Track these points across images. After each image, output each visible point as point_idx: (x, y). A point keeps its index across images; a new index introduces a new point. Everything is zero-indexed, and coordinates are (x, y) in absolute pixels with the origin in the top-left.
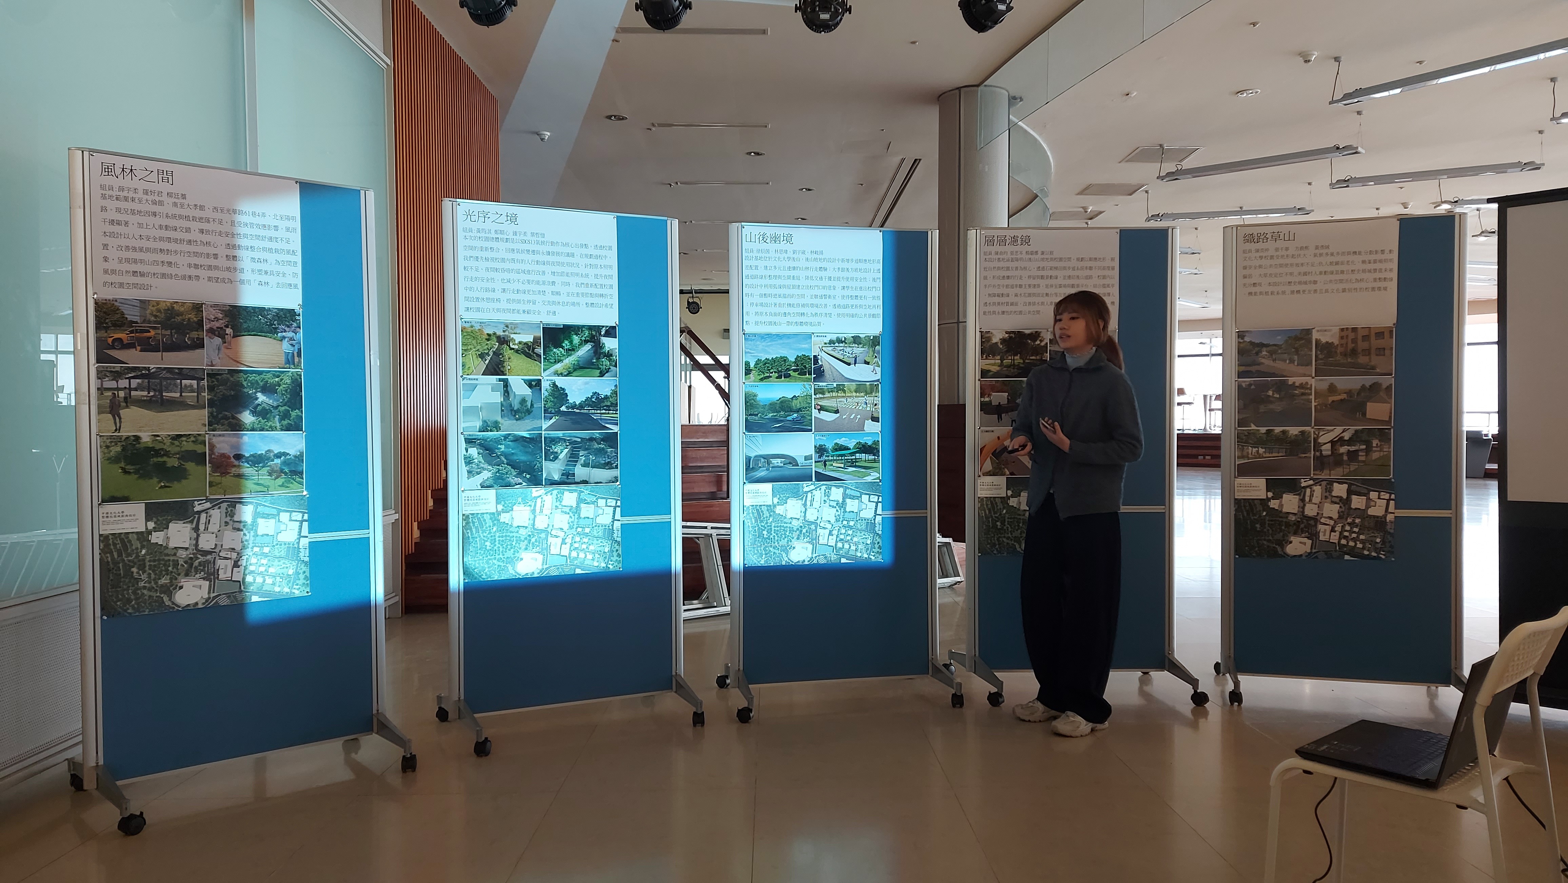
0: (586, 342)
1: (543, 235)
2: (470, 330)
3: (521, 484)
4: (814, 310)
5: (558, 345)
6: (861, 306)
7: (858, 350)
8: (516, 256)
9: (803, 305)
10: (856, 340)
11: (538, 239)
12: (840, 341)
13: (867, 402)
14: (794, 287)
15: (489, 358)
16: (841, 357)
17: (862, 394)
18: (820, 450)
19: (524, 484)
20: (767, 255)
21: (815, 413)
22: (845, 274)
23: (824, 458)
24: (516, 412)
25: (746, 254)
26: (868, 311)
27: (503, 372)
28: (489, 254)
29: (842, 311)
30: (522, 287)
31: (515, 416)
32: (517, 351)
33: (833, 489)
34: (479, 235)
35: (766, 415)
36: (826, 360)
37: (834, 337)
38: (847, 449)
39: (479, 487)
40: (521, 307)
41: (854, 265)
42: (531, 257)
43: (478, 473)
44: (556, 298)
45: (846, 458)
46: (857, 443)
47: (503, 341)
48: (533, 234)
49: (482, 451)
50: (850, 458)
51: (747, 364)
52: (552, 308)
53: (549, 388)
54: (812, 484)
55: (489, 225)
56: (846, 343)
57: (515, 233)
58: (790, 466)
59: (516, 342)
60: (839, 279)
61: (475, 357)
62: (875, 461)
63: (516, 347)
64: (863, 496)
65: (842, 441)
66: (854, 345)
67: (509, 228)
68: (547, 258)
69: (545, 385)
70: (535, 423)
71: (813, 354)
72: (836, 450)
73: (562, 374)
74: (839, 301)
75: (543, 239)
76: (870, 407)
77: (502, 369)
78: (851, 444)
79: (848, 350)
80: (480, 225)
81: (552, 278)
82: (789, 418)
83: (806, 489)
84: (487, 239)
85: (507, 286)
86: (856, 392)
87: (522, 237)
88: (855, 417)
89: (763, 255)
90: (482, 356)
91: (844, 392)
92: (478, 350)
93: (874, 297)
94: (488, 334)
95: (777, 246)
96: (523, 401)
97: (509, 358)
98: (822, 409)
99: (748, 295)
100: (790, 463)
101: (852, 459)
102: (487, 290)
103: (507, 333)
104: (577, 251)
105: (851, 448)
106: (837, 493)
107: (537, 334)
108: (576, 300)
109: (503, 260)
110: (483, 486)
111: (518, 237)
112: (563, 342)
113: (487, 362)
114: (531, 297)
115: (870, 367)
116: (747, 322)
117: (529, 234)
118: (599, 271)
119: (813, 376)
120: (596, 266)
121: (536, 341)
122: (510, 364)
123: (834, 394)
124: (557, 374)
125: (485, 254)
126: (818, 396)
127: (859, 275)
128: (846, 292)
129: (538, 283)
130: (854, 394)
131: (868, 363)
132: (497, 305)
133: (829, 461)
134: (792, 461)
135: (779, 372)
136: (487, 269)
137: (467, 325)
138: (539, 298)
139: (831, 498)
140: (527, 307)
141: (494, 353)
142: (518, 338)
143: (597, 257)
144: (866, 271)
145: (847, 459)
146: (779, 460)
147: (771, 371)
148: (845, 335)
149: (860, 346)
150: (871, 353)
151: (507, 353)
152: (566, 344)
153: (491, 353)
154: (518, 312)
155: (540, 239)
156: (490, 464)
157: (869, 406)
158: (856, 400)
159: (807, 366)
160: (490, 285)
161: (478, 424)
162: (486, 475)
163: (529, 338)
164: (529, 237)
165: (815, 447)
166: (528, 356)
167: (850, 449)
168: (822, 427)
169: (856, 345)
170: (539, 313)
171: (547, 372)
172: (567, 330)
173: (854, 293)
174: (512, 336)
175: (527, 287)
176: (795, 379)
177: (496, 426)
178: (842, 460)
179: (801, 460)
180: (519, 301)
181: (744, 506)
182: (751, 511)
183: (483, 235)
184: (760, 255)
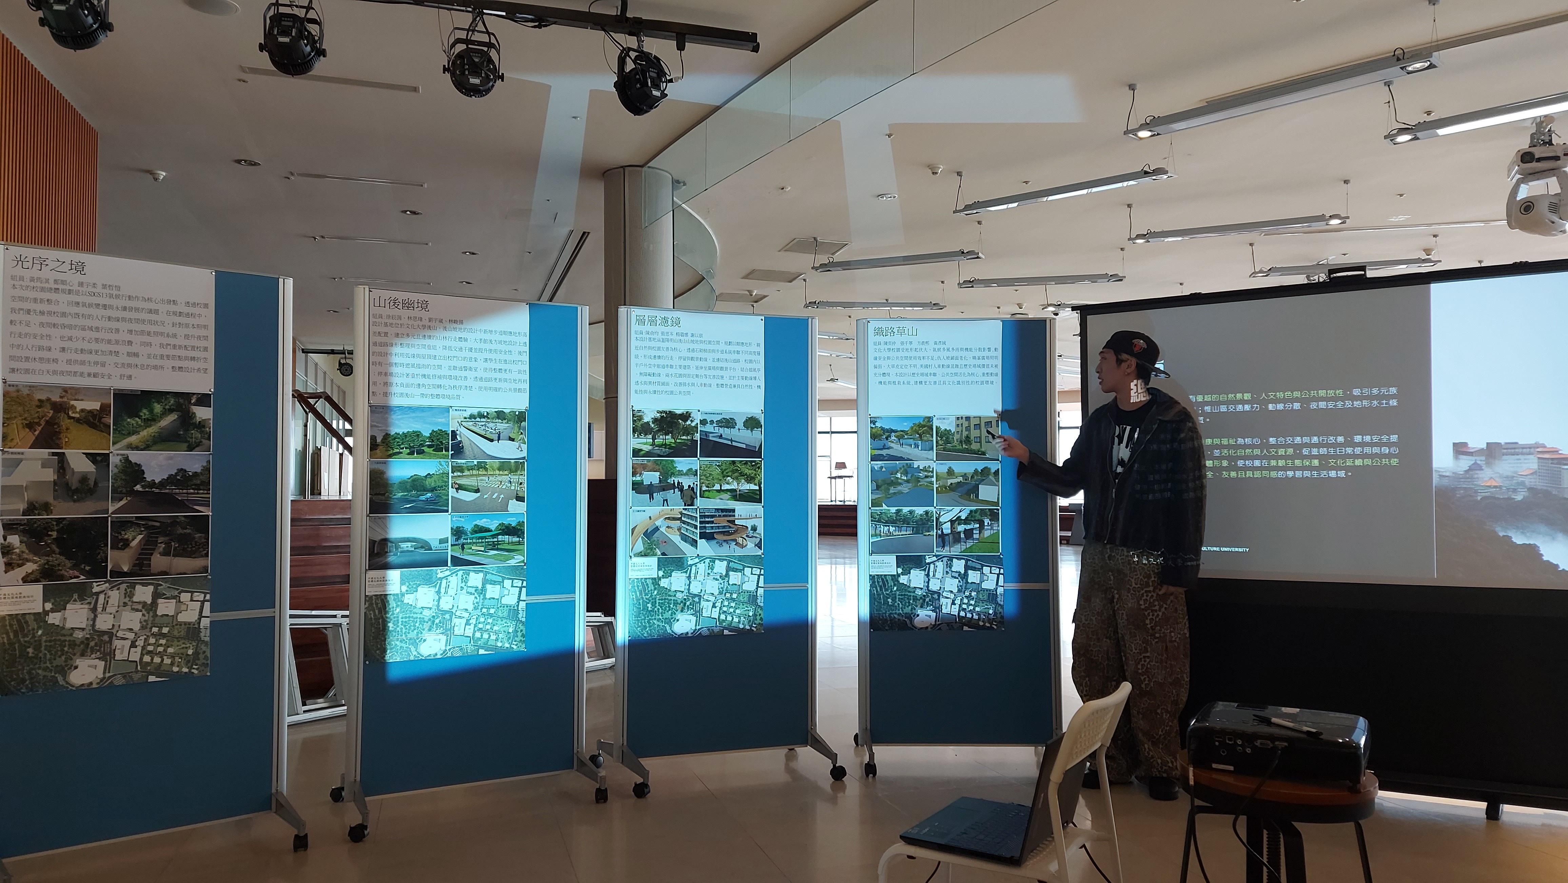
0: (171, 411)
1: (118, 288)
2: (14, 395)
3: (78, 577)
4: (453, 382)
5: (135, 414)
6: (506, 380)
7: (502, 426)
8: (80, 310)
9: (440, 377)
10: (500, 415)
11: (111, 292)
12: (481, 416)
13: (512, 481)
14: (429, 357)
15: (40, 428)
16: (483, 433)
17: (506, 472)
18: (458, 532)
19: (82, 577)
20: (399, 322)
21: (452, 492)
22: (488, 346)
23: (462, 541)
24: (77, 491)
25: (375, 320)
26: (513, 386)
27: (58, 444)
28: (45, 307)
29: (484, 384)
30: (86, 346)
31: (73, 496)
32: (78, 420)
33: (472, 574)
34: (32, 284)
35: (395, 495)
36: (465, 436)
37: (475, 412)
38: (489, 530)
39: (21, 582)
40: (86, 369)
41: (498, 337)
42: (101, 312)
43: (20, 566)
44: (133, 360)
45: (487, 540)
46: (500, 524)
47: (60, 408)
48: (104, 286)
49: (25, 539)
50: (492, 540)
51: (373, 439)
52: (128, 371)
53: (119, 463)
54: (447, 570)
55: (46, 273)
56: (488, 418)
57: (81, 284)
58: (422, 551)
59: (78, 410)
60: (481, 350)
61: (20, 426)
62: (519, 543)
63: (77, 416)
64: (506, 581)
65: (483, 522)
66: (497, 421)
67: (74, 278)
68: (121, 314)
69: (114, 460)
70: (100, 505)
71: (451, 429)
72: (476, 532)
73: (137, 448)
74: (480, 374)
75: (118, 293)
76: (515, 486)
77: (57, 442)
78: (493, 525)
79: (491, 425)
80: (35, 272)
81: (128, 337)
82: (423, 498)
83: (440, 575)
84: (43, 289)
85: (66, 344)
86: (499, 470)
87: (90, 289)
88: (498, 497)
89: (394, 321)
90: (30, 426)
91: (486, 469)
92: (25, 419)
93: (520, 372)
94: (40, 400)
95: (411, 313)
96: (84, 479)
97: (67, 429)
98: (460, 488)
99: (375, 363)
100: (422, 547)
101: (493, 542)
102: (41, 348)
103: (65, 399)
104: (162, 308)
105: (493, 529)
106: (476, 579)
107: (106, 401)
108: (159, 362)
109: (64, 314)
110: (26, 580)
111: (84, 289)
112: (141, 410)
113: (37, 433)
114: (100, 358)
115: (516, 444)
116: (373, 392)
117: (99, 286)
118: (190, 331)
119: (451, 453)
120: (187, 325)
121: (105, 408)
122: (69, 436)
123: (475, 472)
124: (130, 447)
125: (39, 307)
126: (455, 474)
127: (503, 347)
128: (489, 365)
129: (109, 342)
130: (497, 472)
131: (513, 440)
132: (52, 367)
133: (468, 544)
134: (425, 545)
135: (410, 447)
136: (42, 324)
137: (11, 389)
138: (110, 360)
139: (469, 584)
140: (93, 370)
141: (47, 422)
142: (79, 405)
143: (187, 315)
144: (510, 343)
145: (488, 542)
146: (409, 544)
147: (402, 446)
148: (488, 410)
149: (504, 421)
150: (516, 429)
151: (65, 422)
152: (145, 413)
153: (43, 423)
154: (82, 374)
155: (115, 292)
156: (35, 554)
157: (514, 484)
158: (500, 478)
159: (444, 442)
160: (45, 343)
161: (22, 506)
162: (30, 567)
163: (95, 406)
164: (99, 289)
165: (452, 529)
166: (93, 426)
167: (491, 531)
168: (460, 507)
169: (500, 421)
170: (110, 376)
171: (118, 446)
172: (148, 397)
173: (498, 366)
174: (72, 402)
175: (94, 346)
176: (430, 456)
177: (46, 507)
178: (482, 542)
179: (435, 544)
180: (83, 363)
181: (366, 596)
182: (374, 601)
183: (38, 284)
184: (391, 321)
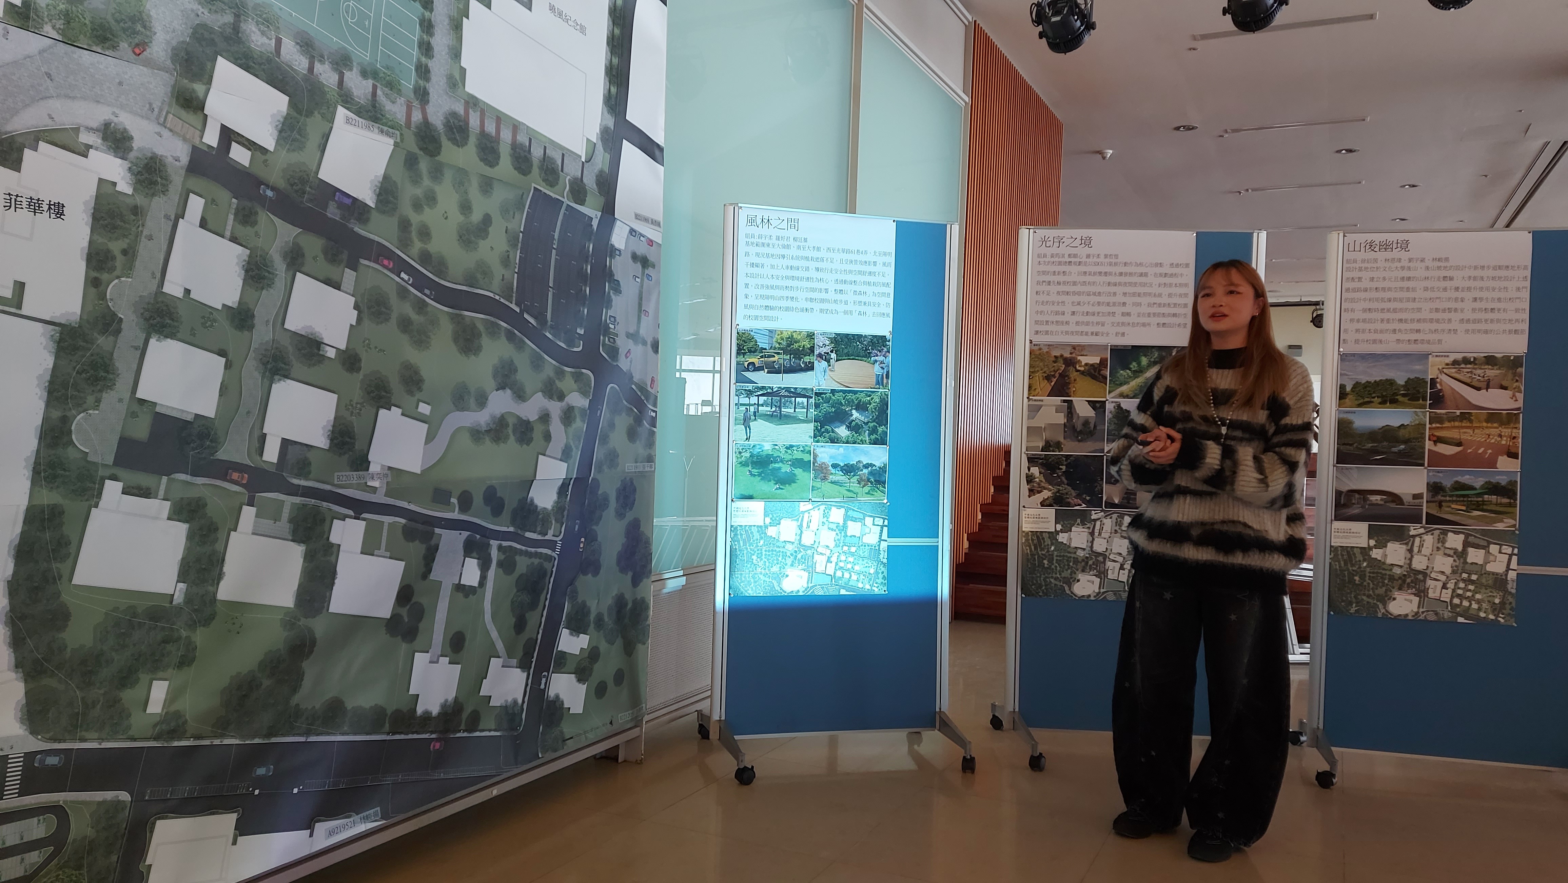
0: (1155, 363)
1: (1116, 256)
2: (1038, 353)
3: (1080, 505)
4: (1434, 326)
5: (1126, 367)
6: (1498, 321)
7: (1492, 373)
8: (1088, 279)
9: (1419, 321)
10: (1490, 360)
11: (1111, 260)
12: (1466, 361)
13: (1503, 434)
14: (1408, 300)
15: (1055, 380)
16: (1468, 381)
17: (1495, 425)
18: (1435, 488)
19: (1084, 505)
20: (1375, 265)
21: (1428, 445)
22: (1478, 284)
23: (1440, 497)
24: (1081, 432)
25: (1348, 265)
26: (1509, 327)
27: (1067, 393)
28: (1061, 278)
29: (1471, 326)
30: (1091, 309)
31: (1078, 437)
32: (1082, 373)
33: (1451, 534)
34: (1052, 260)
35: (1364, 446)
36: (1447, 383)
37: (1459, 356)
38: (1472, 488)
39: (1039, 506)
40: (1090, 329)
41: (1491, 273)
42: (1103, 279)
43: (1039, 492)
44: (1126, 319)
45: (1469, 499)
46: (1486, 482)
47: (1070, 362)
48: (1106, 256)
49: (1043, 471)
50: (1475, 499)
51: (1342, 387)
52: (1121, 329)
53: (1113, 410)
54: (1421, 527)
55: (1063, 250)
56: (1476, 364)
57: (1088, 256)
58: (1393, 505)
59: (1083, 364)
60: (1469, 289)
61: (1041, 379)
62: (1510, 505)
63: (1082, 369)
64: (1491, 546)
65: (1466, 479)
66: (1486, 367)
67: (1083, 251)
68: (1118, 279)
69: (1109, 407)
70: (1097, 445)
71: (1430, 377)
72: (1456, 489)
73: (1127, 397)
74: (1468, 315)
75: (1116, 260)
76: (1506, 441)
77: (1067, 391)
78: (1478, 482)
79: (1479, 372)
80: (1055, 249)
81: (1123, 300)
82: (1395, 450)
83: (1412, 533)
84: (1060, 263)
85: (1075, 309)
86: (1487, 421)
87: (1095, 260)
88: (1485, 452)
89: (1369, 265)
90: (1048, 378)
91: (1471, 421)
92: (1045, 372)
93: (1517, 310)
94: (1055, 356)
95: (1388, 255)
96: (1086, 422)
97: (1075, 380)
98: (1438, 440)
99: (1346, 310)
100: (1393, 501)
101: (1477, 501)
102: (1057, 313)
103: (1074, 355)
104: (1151, 271)
105: (1478, 487)
106: (1455, 541)
107: (1104, 356)
108: (1146, 320)
109: (1075, 283)
110: (1043, 504)
111: (1091, 260)
112: (1131, 363)
113: (1053, 384)
114: (1100, 319)
115: (1509, 393)
116: (1344, 340)
117: (1102, 256)
118: (1173, 290)
119: (1428, 402)
120: (1171, 285)
121: (1103, 362)
122: (1076, 386)
123: (1457, 424)
124: (1122, 395)
125: (1056, 278)
126: (1434, 425)
127: (1496, 284)
128: (1477, 305)
129: (1108, 304)
130: (1485, 424)
132: (1065, 328)
133: (1446, 501)
134: (1395, 498)
135: (1382, 396)
136: (1058, 293)
137: (1036, 348)
138: (1109, 320)
139: (1447, 545)
140: (1095, 329)
141: (1060, 374)
142: (1084, 360)
143: (1172, 275)
144: (1506, 279)
145: (1471, 501)
146: (1378, 497)
147: (1373, 395)
148: (1475, 355)
149: (1495, 368)
151: (1073, 375)
152: (1134, 365)
153: (1057, 375)
154: (1087, 334)
155: (1113, 260)
156: (1050, 484)
157: (1505, 439)
158: (1487, 431)
159: (1422, 390)
160: (1060, 308)
161: (1041, 444)
162: (1046, 494)
163: (1096, 360)
164: (1102, 259)
165: (1428, 484)
166: (1094, 377)
167: (1475, 489)
168: (1437, 460)
169: (1490, 367)
170: (1108, 334)
171: (1113, 394)
172: (1137, 351)
173: (1490, 306)
174: (1079, 358)
175: (1096, 309)
176: (1403, 405)
177: (1058, 446)
178: (1463, 501)
179: (1407, 499)
180: (1087, 324)
181: (1331, 546)
182: (1339, 552)
183: (1057, 259)
184: (1366, 265)
